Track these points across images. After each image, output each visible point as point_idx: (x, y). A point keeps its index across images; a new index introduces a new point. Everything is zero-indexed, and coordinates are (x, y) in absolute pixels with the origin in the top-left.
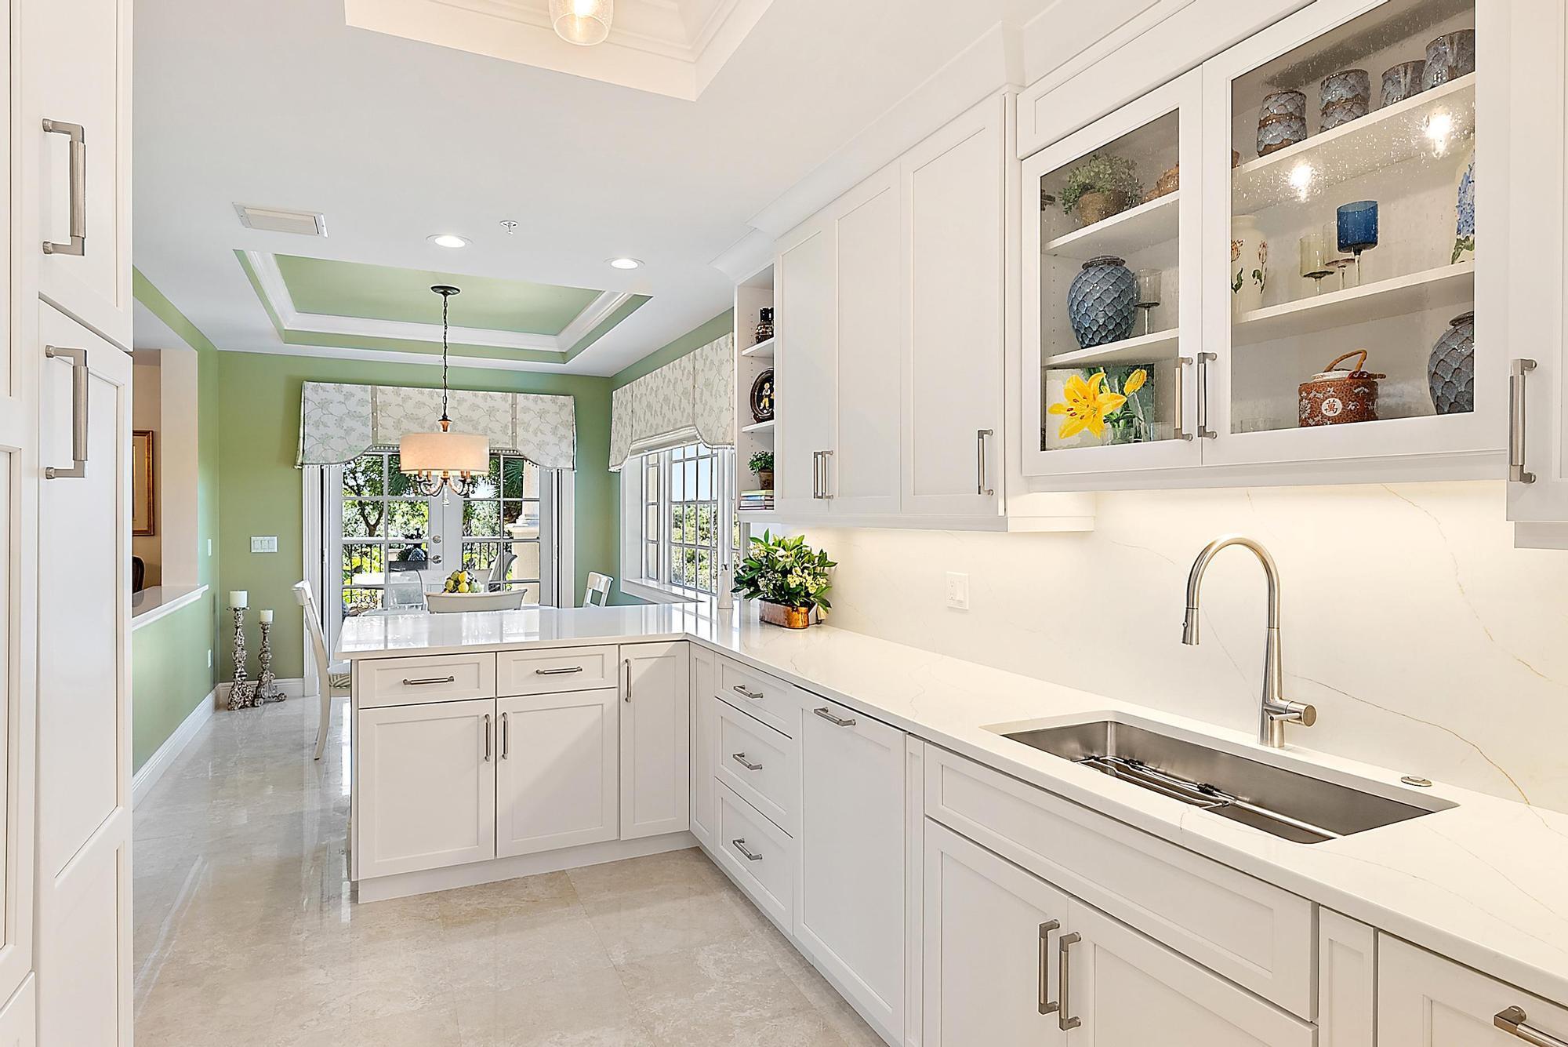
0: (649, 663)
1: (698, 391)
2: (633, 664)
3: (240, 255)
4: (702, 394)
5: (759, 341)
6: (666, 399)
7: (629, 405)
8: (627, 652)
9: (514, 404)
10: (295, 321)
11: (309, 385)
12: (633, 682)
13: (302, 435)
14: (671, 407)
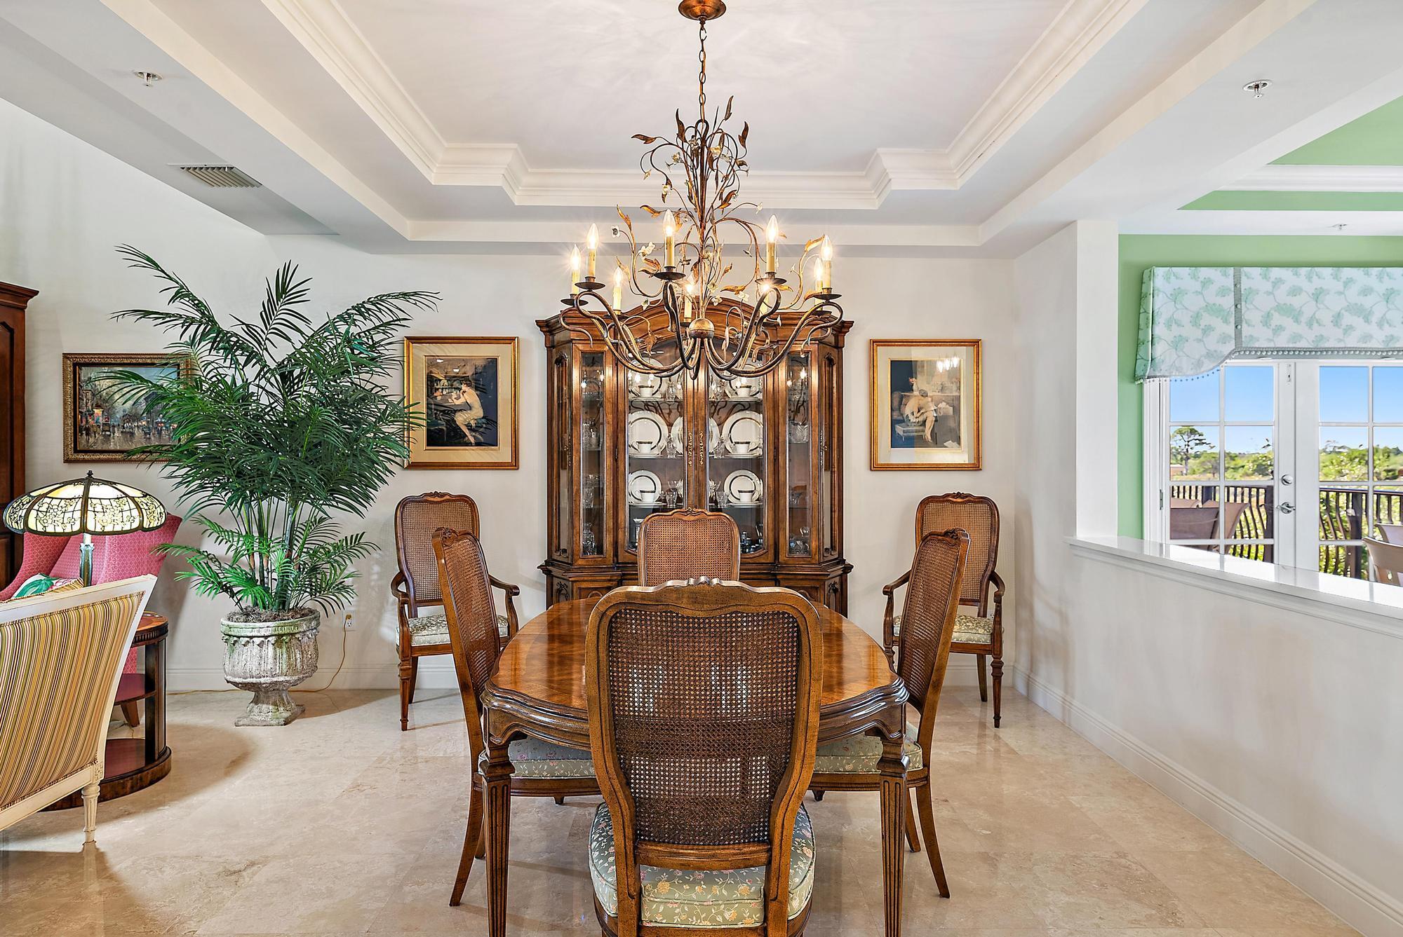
11: (1160, 271)
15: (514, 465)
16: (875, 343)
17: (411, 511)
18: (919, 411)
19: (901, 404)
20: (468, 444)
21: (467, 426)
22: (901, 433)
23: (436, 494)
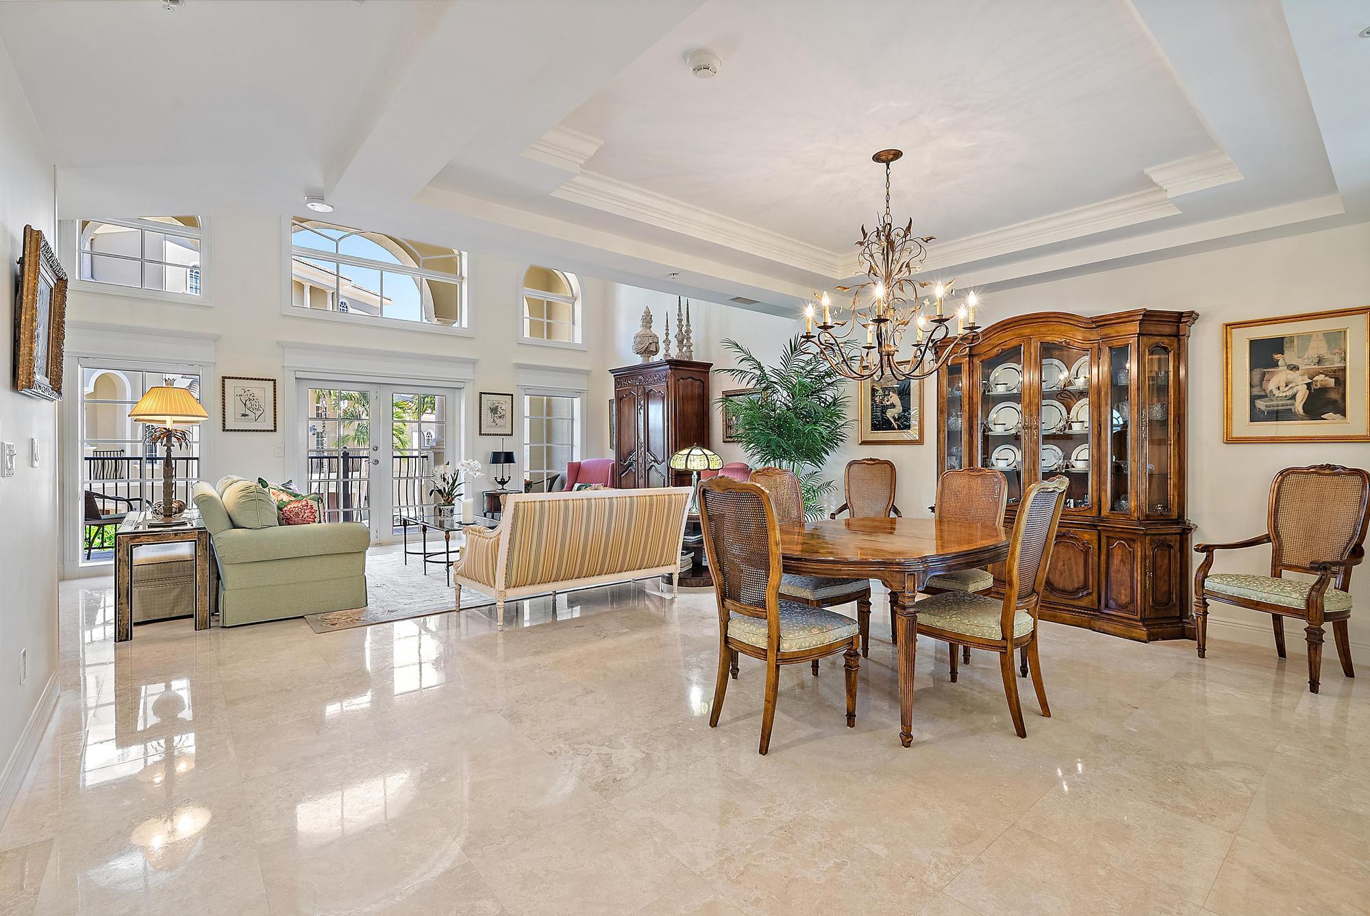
15: (920, 442)
16: (1229, 326)
17: (855, 468)
18: (1287, 386)
19: (1263, 380)
20: (894, 429)
21: (893, 417)
22: (1263, 408)
23: (871, 459)
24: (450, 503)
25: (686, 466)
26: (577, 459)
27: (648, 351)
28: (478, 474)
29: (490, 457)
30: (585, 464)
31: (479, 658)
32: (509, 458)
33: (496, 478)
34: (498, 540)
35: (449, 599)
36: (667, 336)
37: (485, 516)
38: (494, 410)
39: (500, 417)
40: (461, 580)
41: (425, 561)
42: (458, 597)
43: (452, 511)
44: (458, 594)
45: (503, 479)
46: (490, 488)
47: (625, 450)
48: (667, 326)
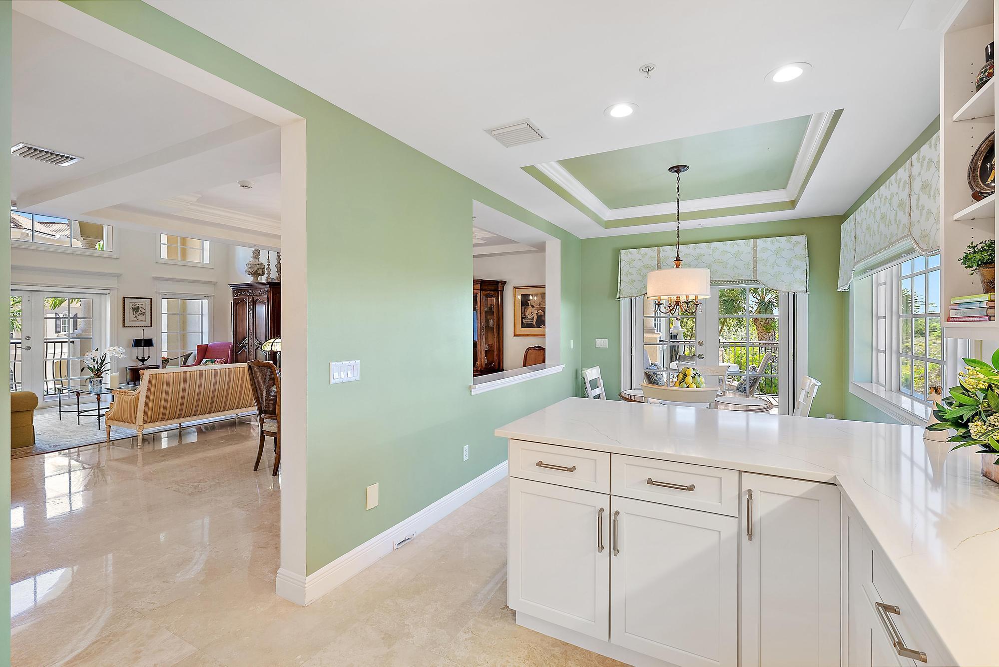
0: (783, 500)
1: (914, 197)
2: (757, 497)
3: (531, 170)
4: (918, 200)
5: (979, 87)
6: (883, 217)
7: (853, 231)
8: (749, 482)
9: (755, 248)
10: (609, 214)
11: (623, 252)
12: (756, 517)
13: (619, 281)
14: (887, 223)
16: (516, 288)
18: (531, 314)
19: (525, 311)
24: (99, 376)
25: (271, 349)
26: (205, 342)
27: (256, 274)
28: (122, 356)
29: (132, 343)
30: (211, 346)
31: (125, 467)
32: (149, 343)
33: (137, 357)
34: (138, 396)
35: (102, 436)
36: (269, 266)
37: (128, 383)
38: (136, 310)
39: (141, 314)
40: (110, 422)
41: (79, 416)
42: (108, 434)
43: (101, 381)
44: (108, 432)
45: (143, 357)
46: (132, 364)
47: (240, 337)
48: (269, 260)
